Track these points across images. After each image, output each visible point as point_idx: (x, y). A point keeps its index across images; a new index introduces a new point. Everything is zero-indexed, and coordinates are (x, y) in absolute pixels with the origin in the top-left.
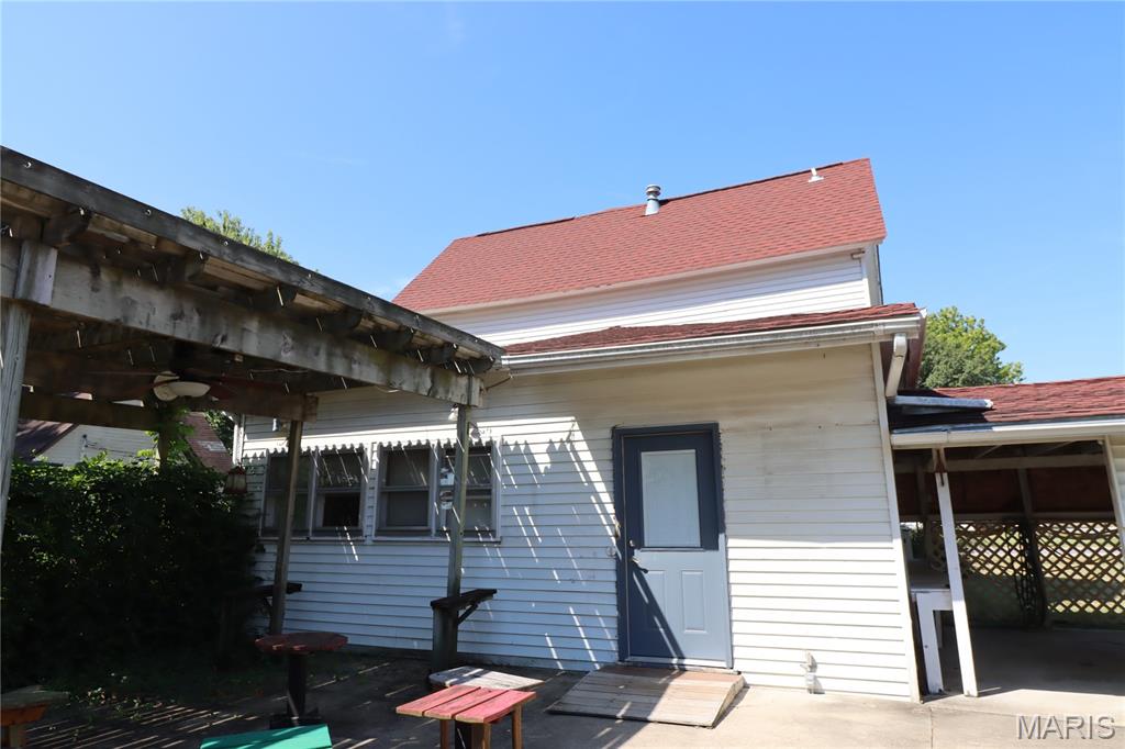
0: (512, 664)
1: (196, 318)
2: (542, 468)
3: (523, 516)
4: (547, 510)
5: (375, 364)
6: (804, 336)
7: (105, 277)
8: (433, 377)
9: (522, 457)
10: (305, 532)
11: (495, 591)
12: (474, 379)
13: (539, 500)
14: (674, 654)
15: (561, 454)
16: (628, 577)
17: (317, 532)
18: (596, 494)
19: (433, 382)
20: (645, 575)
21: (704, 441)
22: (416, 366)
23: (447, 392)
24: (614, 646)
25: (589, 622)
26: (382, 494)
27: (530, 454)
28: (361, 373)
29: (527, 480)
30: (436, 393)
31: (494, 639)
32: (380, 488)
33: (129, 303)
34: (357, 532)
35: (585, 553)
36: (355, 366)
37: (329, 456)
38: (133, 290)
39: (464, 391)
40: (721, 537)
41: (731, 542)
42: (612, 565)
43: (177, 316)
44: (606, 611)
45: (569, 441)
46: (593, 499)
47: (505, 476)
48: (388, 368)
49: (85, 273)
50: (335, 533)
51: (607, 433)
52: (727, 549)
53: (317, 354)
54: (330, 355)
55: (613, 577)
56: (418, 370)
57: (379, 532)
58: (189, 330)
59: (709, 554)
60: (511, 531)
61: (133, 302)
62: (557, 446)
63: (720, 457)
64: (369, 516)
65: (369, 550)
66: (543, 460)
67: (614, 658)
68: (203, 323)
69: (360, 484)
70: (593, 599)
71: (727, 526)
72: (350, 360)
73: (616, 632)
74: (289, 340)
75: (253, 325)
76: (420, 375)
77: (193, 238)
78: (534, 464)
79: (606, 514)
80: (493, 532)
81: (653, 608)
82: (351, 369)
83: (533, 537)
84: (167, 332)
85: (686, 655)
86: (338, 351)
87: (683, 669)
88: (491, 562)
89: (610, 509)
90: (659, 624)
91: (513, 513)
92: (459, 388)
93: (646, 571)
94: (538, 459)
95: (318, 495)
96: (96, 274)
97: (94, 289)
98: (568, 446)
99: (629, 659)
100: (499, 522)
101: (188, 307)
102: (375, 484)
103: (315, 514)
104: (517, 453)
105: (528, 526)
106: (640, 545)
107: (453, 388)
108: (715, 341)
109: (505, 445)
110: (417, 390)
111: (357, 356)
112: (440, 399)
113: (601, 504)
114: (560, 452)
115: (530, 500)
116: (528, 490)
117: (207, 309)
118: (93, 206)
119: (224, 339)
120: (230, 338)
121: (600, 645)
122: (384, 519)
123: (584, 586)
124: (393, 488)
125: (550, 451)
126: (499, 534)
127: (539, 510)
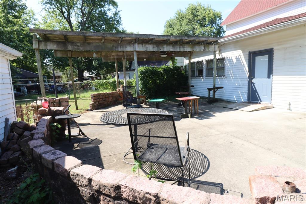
0: (228, 101)
1: (156, 47)
2: (234, 62)
3: (230, 72)
4: (235, 71)
5: (190, 47)
6: (282, 25)
7: (143, 45)
8: (204, 47)
9: (230, 60)
10: (195, 77)
11: (223, 87)
12: (216, 45)
13: (234, 69)
14: (259, 100)
15: (238, 59)
16: (251, 84)
17: (197, 77)
18: (245, 67)
19: (204, 48)
20: (255, 84)
21: (269, 53)
22: (200, 45)
23: (208, 49)
24: (247, 98)
25: (242, 93)
26: (206, 69)
27: (232, 59)
28: (186, 50)
29: (231, 65)
30: (205, 50)
31: (225, 96)
32: (206, 68)
33: (147, 48)
34: (203, 77)
35: (242, 80)
36: (185, 49)
37: (198, 62)
38: (147, 46)
39: (213, 48)
40: (271, 75)
41: (274, 77)
42: (247, 82)
43: (153, 48)
44: (246, 91)
45: (240, 56)
46: (244, 68)
47: (227, 64)
48: (193, 47)
49: (141, 45)
50: (199, 77)
51: (248, 53)
52: (272, 78)
53: (177, 48)
54: (180, 48)
55: (247, 84)
56: (200, 46)
57: (206, 76)
58: (155, 49)
59: (269, 79)
60: (228, 76)
61: (147, 47)
62: (237, 57)
63: (273, 56)
64: (204, 73)
65: (205, 80)
66: (235, 61)
67: (247, 101)
68: (157, 48)
69: (202, 67)
70: (243, 89)
71: (273, 73)
72: (184, 48)
73: (247, 96)
74: (172, 47)
75: (165, 46)
76: (201, 47)
77: (152, 37)
78: (233, 61)
79: (247, 71)
80: (225, 76)
81: (256, 91)
82: (184, 49)
83: (232, 77)
84: (152, 50)
85: (262, 101)
86: (181, 47)
87: (260, 103)
88: (225, 82)
89: (248, 70)
90: (257, 94)
91: (228, 72)
92: (212, 48)
93: (255, 83)
94: (233, 60)
95: (197, 70)
96: (142, 45)
97: (143, 47)
98: (240, 57)
99: (250, 101)
100: (226, 74)
101: (155, 46)
102: (205, 67)
103: (196, 73)
104: (230, 59)
105: (231, 74)
106: (254, 78)
107: (210, 48)
108: (262, 30)
109: (227, 58)
110: (200, 50)
111: (185, 47)
112: (207, 51)
113: (246, 69)
114: (238, 58)
115: (232, 69)
116: (232, 67)
117: (157, 46)
118: (139, 37)
119: (161, 49)
120: (162, 49)
121: (244, 98)
122: (207, 74)
123: (241, 86)
124: (208, 68)
125: (236, 58)
126: (226, 76)
127: (234, 71)
